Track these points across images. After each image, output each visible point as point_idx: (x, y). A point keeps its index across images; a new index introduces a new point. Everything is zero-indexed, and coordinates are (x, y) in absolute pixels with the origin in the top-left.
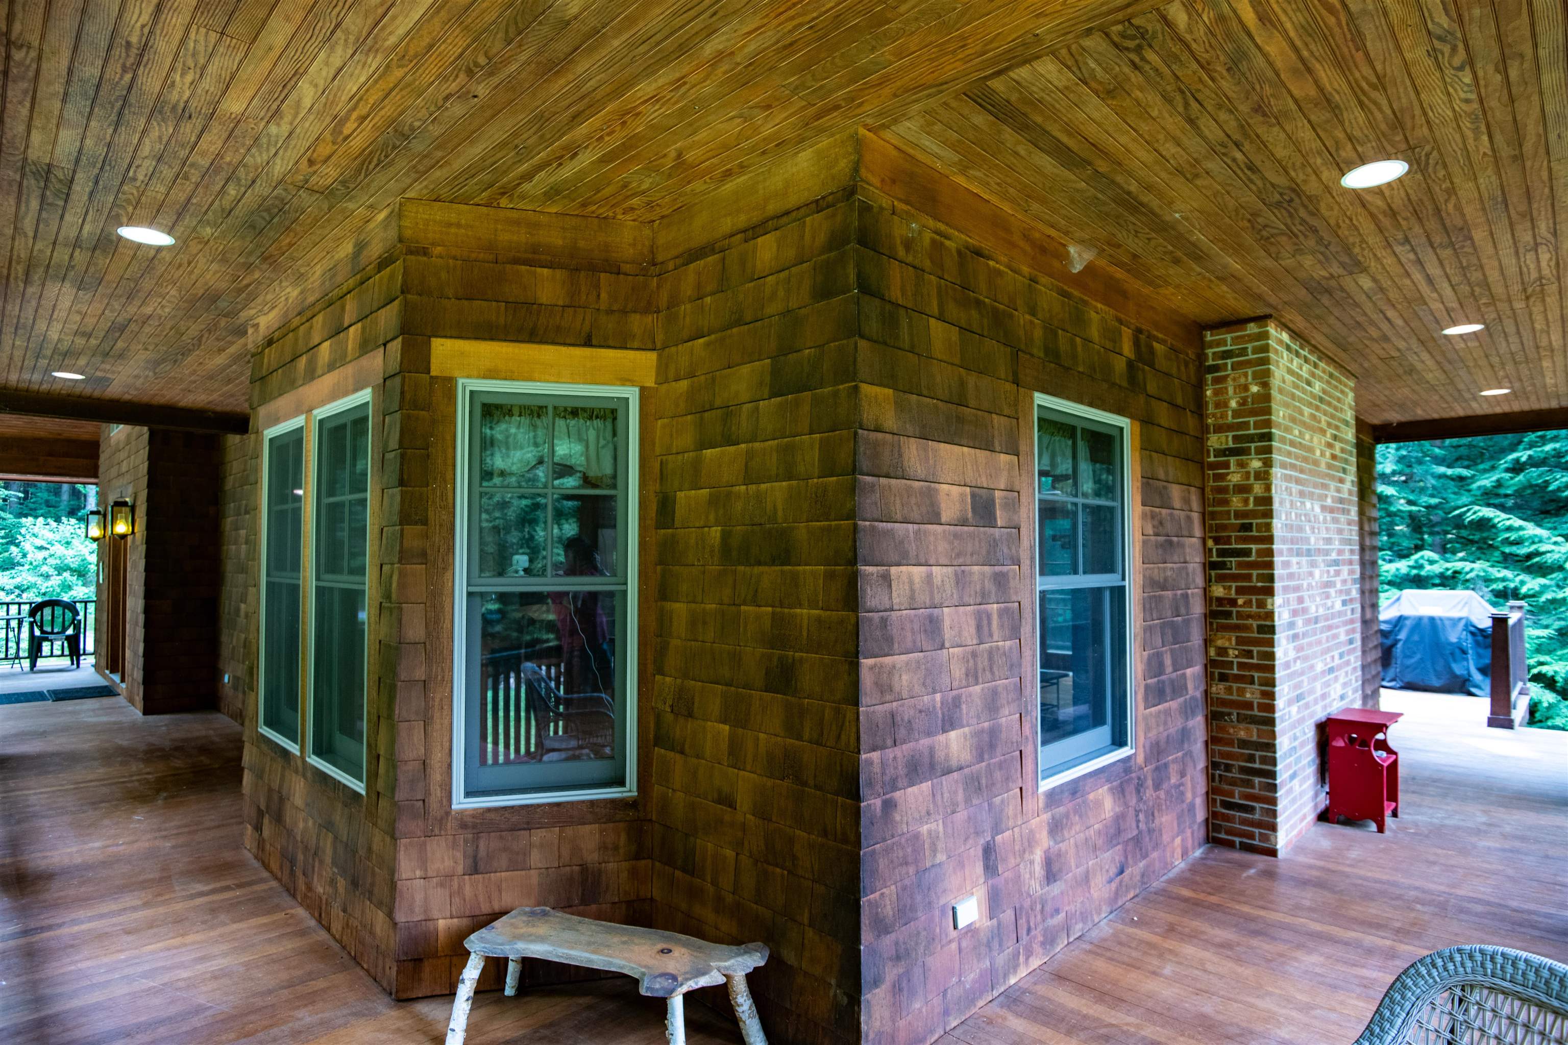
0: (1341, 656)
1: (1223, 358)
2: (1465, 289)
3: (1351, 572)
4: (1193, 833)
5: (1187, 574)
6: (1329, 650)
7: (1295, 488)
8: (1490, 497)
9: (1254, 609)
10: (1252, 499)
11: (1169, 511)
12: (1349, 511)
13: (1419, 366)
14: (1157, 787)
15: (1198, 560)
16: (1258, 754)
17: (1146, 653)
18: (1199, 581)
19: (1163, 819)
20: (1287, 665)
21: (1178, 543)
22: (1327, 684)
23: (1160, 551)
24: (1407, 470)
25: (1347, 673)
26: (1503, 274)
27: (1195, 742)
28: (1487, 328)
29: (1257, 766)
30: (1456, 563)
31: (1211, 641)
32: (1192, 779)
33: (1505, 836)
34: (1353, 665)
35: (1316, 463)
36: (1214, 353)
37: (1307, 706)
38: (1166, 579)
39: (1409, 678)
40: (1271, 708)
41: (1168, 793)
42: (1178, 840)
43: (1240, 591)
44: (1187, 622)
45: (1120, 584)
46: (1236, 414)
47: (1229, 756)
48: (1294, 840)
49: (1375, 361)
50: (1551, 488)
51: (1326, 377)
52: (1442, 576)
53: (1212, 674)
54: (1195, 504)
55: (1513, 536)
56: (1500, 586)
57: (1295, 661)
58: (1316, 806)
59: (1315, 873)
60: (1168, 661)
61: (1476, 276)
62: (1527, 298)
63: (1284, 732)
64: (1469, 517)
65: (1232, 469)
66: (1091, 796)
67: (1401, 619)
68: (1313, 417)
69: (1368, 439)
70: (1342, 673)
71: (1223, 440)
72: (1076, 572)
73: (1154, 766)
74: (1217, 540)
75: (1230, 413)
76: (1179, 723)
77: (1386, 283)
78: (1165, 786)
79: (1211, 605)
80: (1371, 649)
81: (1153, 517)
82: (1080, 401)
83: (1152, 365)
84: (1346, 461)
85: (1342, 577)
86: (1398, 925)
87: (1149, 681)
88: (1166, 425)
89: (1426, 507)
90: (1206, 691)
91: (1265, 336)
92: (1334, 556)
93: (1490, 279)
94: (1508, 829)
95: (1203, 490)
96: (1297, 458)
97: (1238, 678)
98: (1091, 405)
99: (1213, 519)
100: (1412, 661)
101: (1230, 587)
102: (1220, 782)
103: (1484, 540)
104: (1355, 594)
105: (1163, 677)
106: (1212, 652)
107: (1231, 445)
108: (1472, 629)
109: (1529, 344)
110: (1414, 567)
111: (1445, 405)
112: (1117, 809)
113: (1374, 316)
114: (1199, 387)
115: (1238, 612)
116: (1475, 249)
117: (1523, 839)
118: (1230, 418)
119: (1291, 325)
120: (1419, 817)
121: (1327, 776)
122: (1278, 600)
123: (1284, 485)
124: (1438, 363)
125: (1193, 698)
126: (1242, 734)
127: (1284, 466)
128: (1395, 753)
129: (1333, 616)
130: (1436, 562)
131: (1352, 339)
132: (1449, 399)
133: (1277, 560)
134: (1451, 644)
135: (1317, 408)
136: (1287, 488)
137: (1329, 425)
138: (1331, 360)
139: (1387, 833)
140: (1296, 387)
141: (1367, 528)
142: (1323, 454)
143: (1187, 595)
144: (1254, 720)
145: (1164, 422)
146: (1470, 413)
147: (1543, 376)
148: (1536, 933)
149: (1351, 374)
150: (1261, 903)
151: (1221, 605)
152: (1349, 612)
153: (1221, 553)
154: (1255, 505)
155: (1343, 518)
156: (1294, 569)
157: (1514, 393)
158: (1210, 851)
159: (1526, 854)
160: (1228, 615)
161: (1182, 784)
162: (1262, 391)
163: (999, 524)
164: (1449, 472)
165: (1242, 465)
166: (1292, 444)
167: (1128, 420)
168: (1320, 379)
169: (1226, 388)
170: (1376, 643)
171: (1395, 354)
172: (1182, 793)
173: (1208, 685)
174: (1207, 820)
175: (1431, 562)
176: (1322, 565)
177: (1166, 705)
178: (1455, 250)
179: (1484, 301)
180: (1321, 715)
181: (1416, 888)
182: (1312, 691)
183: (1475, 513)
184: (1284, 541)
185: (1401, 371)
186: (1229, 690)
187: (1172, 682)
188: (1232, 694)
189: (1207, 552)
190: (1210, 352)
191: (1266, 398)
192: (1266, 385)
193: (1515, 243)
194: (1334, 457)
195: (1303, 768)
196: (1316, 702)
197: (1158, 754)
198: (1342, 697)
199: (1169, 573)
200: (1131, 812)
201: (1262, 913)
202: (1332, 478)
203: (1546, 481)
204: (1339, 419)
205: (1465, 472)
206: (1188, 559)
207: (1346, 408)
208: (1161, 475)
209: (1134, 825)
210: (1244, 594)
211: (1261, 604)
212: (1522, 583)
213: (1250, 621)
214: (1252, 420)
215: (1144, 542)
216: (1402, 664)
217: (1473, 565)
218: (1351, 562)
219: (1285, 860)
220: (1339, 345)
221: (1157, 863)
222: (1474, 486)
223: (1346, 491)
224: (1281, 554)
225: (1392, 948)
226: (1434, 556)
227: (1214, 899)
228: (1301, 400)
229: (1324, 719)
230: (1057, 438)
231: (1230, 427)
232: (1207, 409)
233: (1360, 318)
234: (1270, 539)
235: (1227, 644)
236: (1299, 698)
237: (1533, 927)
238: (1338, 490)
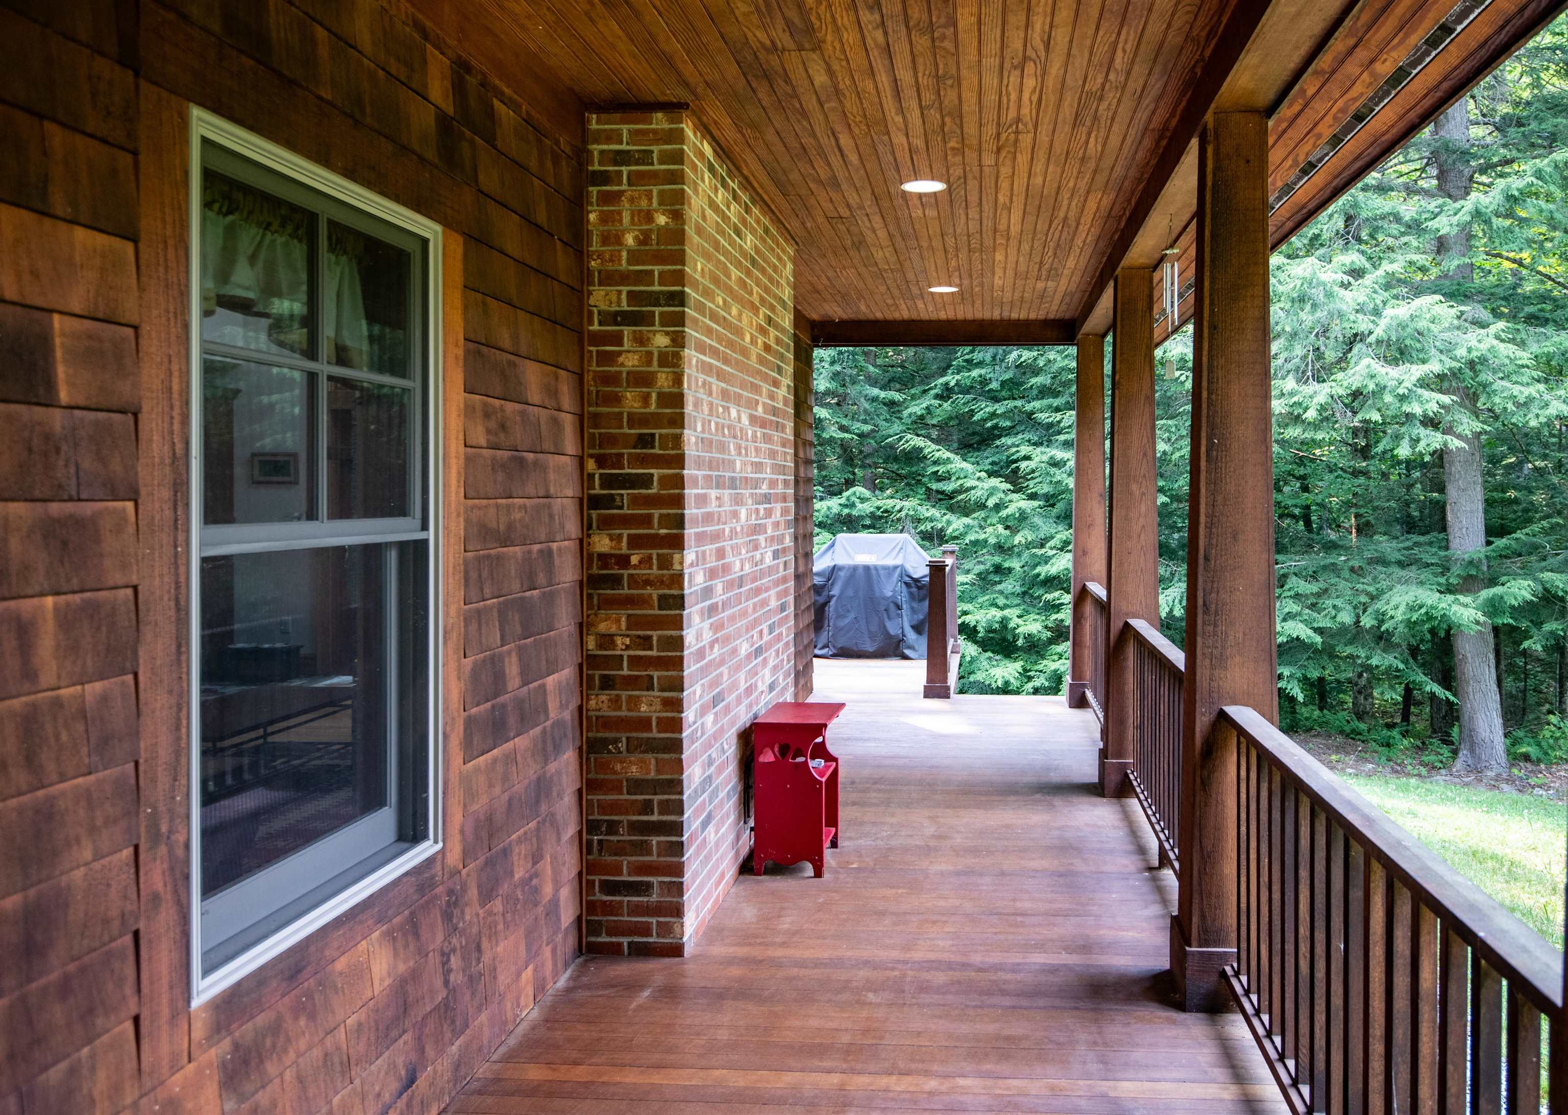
0: (771, 629)
1: (616, 163)
2: (934, 115)
3: (785, 512)
4: (554, 951)
5: (551, 516)
6: (756, 622)
7: (717, 385)
8: (919, 424)
9: (655, 570)
10: (654, 396)
11: (518, 406)
12: (784, 427)
13: (870, 237)
14: (486, 896)
15: (570, 493)
16: (657, 798)
17: (469, 661)
18: (572, 527)
19: (500, 949)
20: (700, 654)
21: (536, 463)
22: (754, 673)
23: (500, 476)
24: (841, 390)
25: (777, 652)
26: (980, 103)
27: (560, 796)
28: (949, 190)
29: (655, 818)
30: (887, 501)
31: (590, 625)
32: (554, 858)
33: (958, 852)
34: (785, 640)
35: (744, 352)
36: (602, 152)
37: (727, 709)
38: (510, 526)
39: (842, 642)
40: (676, 725)
41: (507, 899)
42: (528, 974)
43: (636, 542)
44: (549, 599)
45: (420, 536)
46: (634, 257)
47: (615, 808)
48: (708, 917)
49: (820, 219)
50: (976, 418)
51: (760, 231)
52: (872, 516)
53: (590, 678)
54: (567, 400)
55: (941, 469)
56: (928, 526)
57: (712, 647)
58: (737, 853)
59: (735, 971)
60: (512, 669)
61: (950, 97)
62: (999, 150)
63: (694, 757)
64: (902, 446)
65: (626, 346)
66: (341, 964)
67: (834, 569)
68: (742, 284)
69: (806, 339)
70: (772, 652)
71: (614, 298)
72: (311, 515)
73: (481, 860)
74: (601, 461)
75: (624, 254)
76: (532, 771)
77: (845, 83)
78: (504, 889)
79: (590, 567)
80: (803, 611)
81: (487, 415)
82: (325, 161)
83: (491, 141)
84: (782, 357)
85: (773, 519)
86: (846, 1039)
87: (474, 710)
88: (516, 254)
89: (859, 435)
90: (580, 708)
91: (678, 137)
92: (764, 489)
93: (965, 108)
94: (958, 840)
95: (580, 376)
96: (720, 340)
97: (630, 682)
98: (350, 174)
99: (596, 426)
100: (847, 621)
101: (620, 536)
102: (600, 851)
103: (911, 475)
104: (788, 542)
105: (501, 699)
106: (591, 643)
107: (625, 307)
108: (907, 579)
109: (988, 223)
110: (846, 506)
111: (890, 302)
112: (402, 968)
113: (824, 141)
114: (578, 203)
115: (631, 576)
116: (957, 47)
117: (975, 851)
118: (624, 262)
119: (715, 132)
120: (862, 842)
121: (752, 805)
122: (690, 556)
123: (702, 377)
124: (891, 236)
125: (558, 724)
126: (634, 771)
127: (701, 348)
128: (835, 760)
129: (762, 574)
130: (868, 499)
131: (794, 176)
132: (896, 292)
133: (690, 492)
134: (885, 599)
135: (748, 273)
136: (704, 383)
137: (762, 300)
138: (767, 208)
139: (827, 875)
140: (722, 233)
141: (801, 455)
142: (753, 341)
143: (550, 552)
144: (652, 746)
145: (512, 248)
146: (914, 316)
147: (993, 274)
148: (1007, 1001)
149: (791, 237)
150: (656, 1057)
151: (605, 566)
152: (781, 567)
153: (609, 482)
154: (659, 405)
155: (776, 436)
156: (713, 507)
157: (961, 293)
158: (582, 971)
159: (981, 875)
160: (616, 581)
161: (536, 875)
162: (672, 225)
163: (64, 396)
164: (883, 394)
165: (641, 340)
166: (714, 317)
167: (438, 228)
168: (753, 232)
169: (619, 213)
170: (808, 603)
171: (845, 212)
172: (536, 890)
173: (584, 696)
174: (579, 919)
175: (863, 500)
176: (750, 501)
177: (509, 745)
178: (933, 40)
179: (952, 144)
180: (743, 718)
181: (866, 963)
182: (734, 686)
183: (907, 442)
184: (699, 465)
185: (848, 243)
186: (615, 702)
187: (520, 703)
188: (620, 708)
189: (586, 479)
190: (596, 148)
191: (677, 235)
192: (677, 216)
193: (1002, 48)
194: (767, 348)
195: (721, 804)
196: (739, 701)
197: (491, 836)
198: (771, 687)
199: (517, 515)
200: (434, 959)
201: (657, 1078)
202: (765, 378)
203: (972, 410)
204: (775, 296)
205: (897, 396)
206: (552, 491)
207: (783, 282)
208: (505, 338)
209: (439, 982)
210: (639, 547)
211: (665, 563)
212: (949, 523)
213: (649, 590)
214: (657, 269)
215: (469, 460)
216: (835, 626)
217: (904, 503)
218: (784, 499)
219: (695, 957)
220: (777, 183)
221: (486, 1031)
222: (905, 413)
223: (781, 398)
224: (695, 485)
225: (841, 1088)
226: (867, 493)
227: (581, 1073)
228: (726, 253)
229: (748, 725)
230: (280, 240)
231: (624, 278)
232: (589, 244)
233: (807, 141)
234: (679, 461)
235: (613, 630)
236: (715, 701)
237: (1004, 993)
238: (772, 397)
